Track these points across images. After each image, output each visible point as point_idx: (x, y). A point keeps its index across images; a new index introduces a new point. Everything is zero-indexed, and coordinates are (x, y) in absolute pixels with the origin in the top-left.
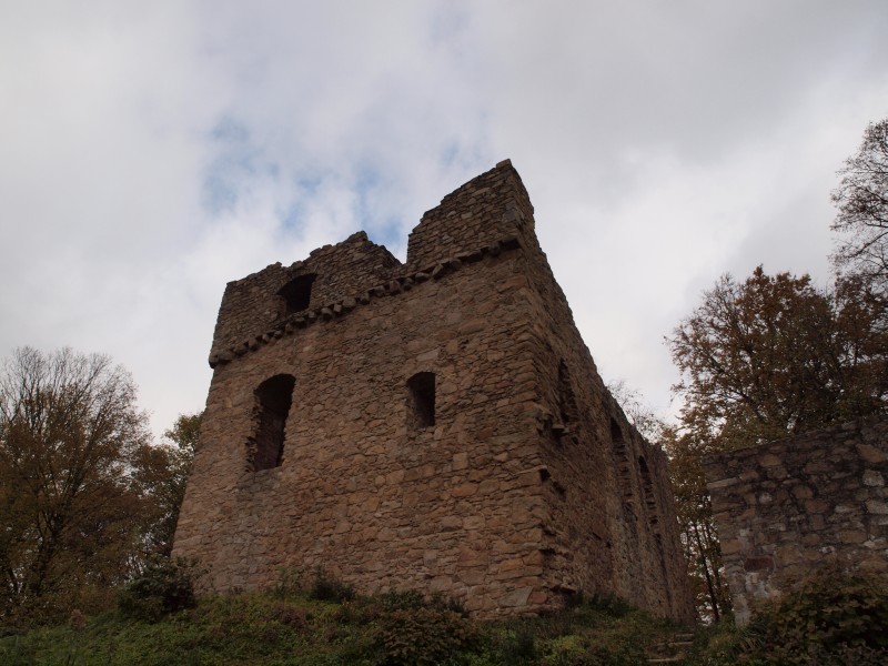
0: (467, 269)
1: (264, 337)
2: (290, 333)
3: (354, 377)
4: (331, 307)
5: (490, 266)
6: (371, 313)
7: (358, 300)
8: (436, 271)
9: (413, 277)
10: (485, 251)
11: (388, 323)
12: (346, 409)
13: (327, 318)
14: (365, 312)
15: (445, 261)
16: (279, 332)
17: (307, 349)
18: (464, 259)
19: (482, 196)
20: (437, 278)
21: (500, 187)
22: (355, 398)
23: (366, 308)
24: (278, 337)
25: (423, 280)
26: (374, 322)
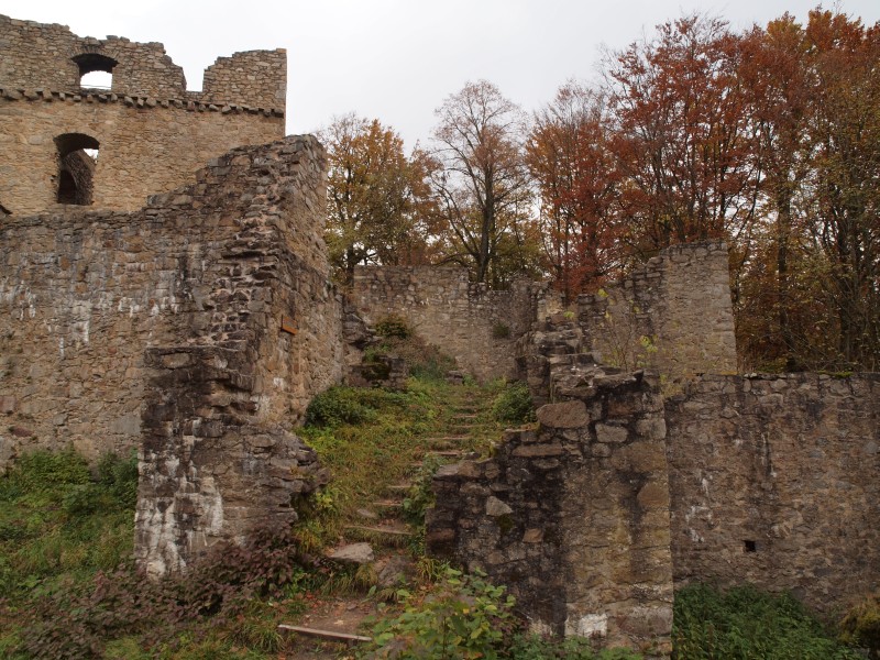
0: (246, 117)
1: (62, 95)
2: (90, 102)
3: (156, 160)
4: (135, 99)
5: (262, 121)
6: (170, 117)
7: (159, 102)
8: (225, 109)
9: (207, 106)
10: (261, 110)
11: (184, 130)
12: (149, 181)
13: (129, 105)
14: (164, 114)
15: (233, 105)
16: (79, 98)
17: (109, 122)
18: (245, 109)
19: (264, 68)
20: (224, 114)
21: (277, 68)
22: (156, 175)
23: (165, 111)
24: (77, 101)
25: (215, 110)
26: (172, 125)
